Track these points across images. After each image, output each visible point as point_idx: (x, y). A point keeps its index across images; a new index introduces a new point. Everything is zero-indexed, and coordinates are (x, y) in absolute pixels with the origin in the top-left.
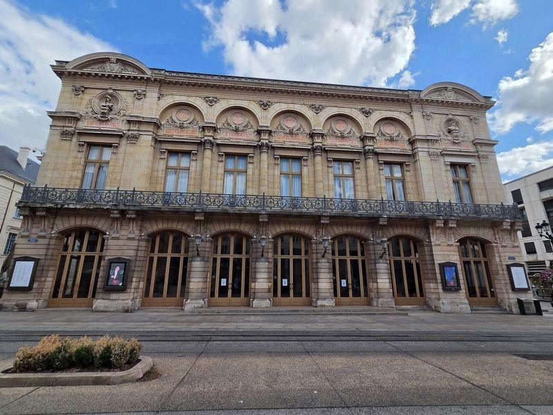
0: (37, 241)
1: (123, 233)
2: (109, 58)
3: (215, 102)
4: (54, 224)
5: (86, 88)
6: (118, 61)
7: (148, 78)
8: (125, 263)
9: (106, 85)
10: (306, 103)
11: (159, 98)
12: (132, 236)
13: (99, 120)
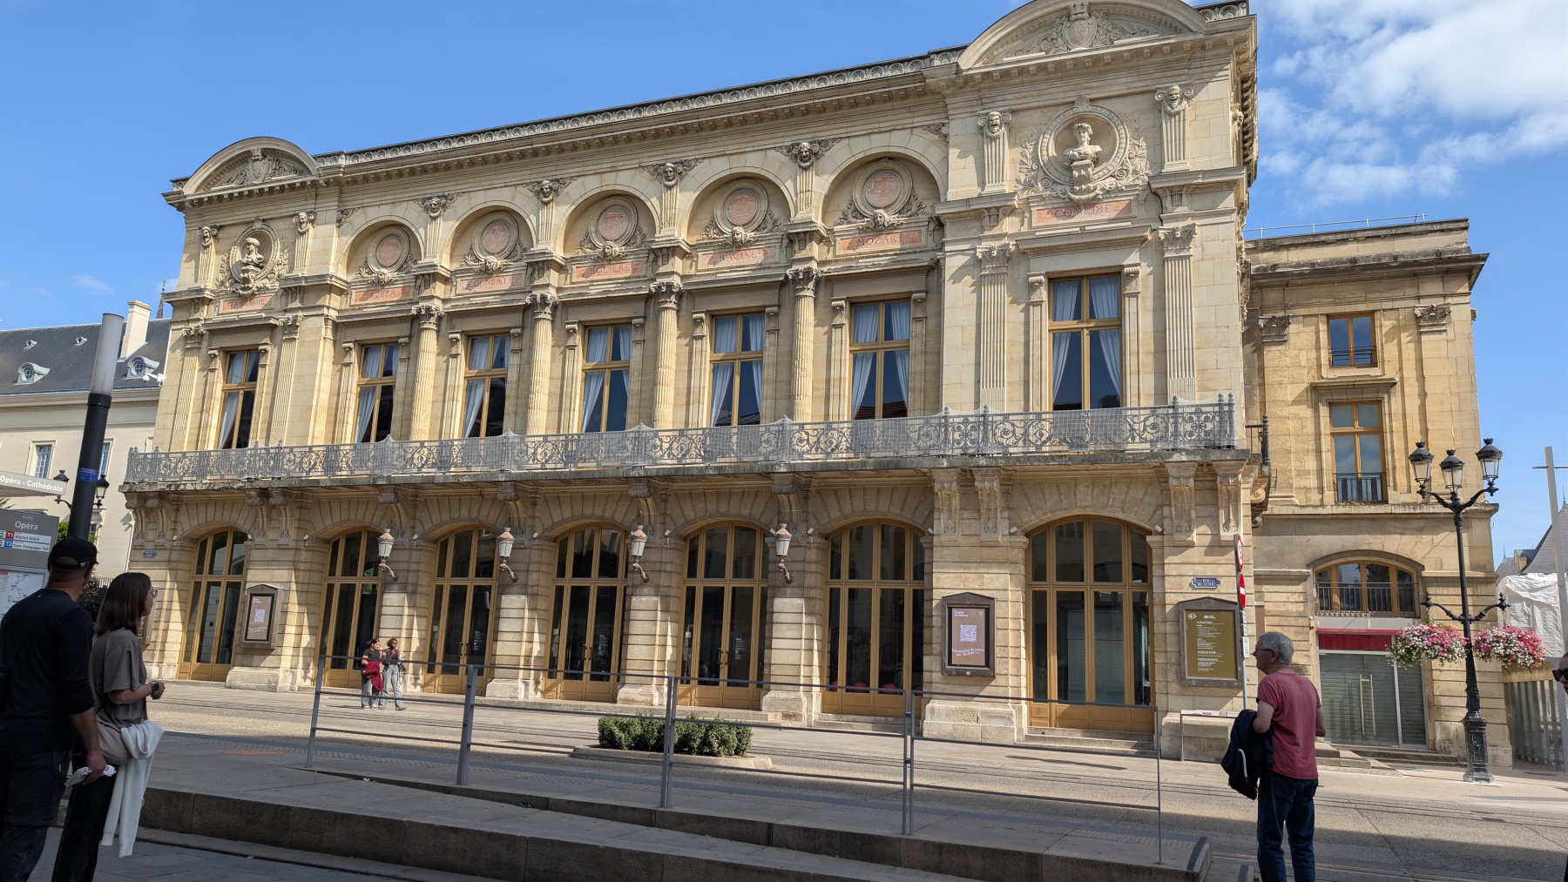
0: (154, 555)
1: (272, 534)
2: (249, 151)
3: (444, 206)
4: (176, 522)
5: (220, 228)
6: (265, 153)
7: (312, 182)
8: (273, 596)
9: (249, 214)
10: (646, 161)
11: (339, 221)
12: (283, 541)
13: (240, 296)
